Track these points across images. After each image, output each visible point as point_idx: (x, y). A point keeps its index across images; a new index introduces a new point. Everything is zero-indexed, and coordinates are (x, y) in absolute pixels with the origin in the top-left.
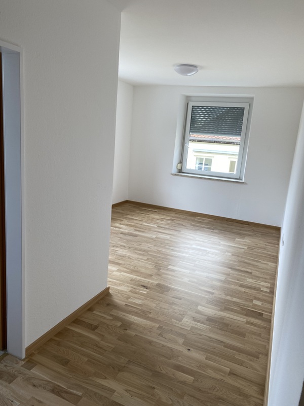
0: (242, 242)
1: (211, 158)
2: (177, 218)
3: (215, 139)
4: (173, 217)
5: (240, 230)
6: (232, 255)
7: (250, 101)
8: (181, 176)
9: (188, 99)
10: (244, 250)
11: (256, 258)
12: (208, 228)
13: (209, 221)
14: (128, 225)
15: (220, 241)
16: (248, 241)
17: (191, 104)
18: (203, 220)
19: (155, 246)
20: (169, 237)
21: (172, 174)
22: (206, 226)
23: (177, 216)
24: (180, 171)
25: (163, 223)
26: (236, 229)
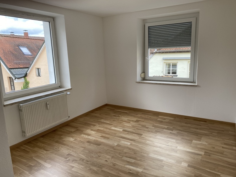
0: (199, 144)
1: (176, 63)
2: (143, 118)
3: (178, 50)
4: (139, 118)
5: (197, 129)
6: (189, 166)
7: (196, 15)
8: (144, 83)
9: (144, 21)
10: (200, 157)
11: (214, 170)
12: (168, 129)
13: (170, 120)
14: (98, 131)
15: (177, 145)
16: (204, 142)
17: (147, 25)
18: (165, 119)
19: (113, 157)
20: (129, 144)
21: (136, 82)
22: (166, 127)
23: (143, 116)
24: (144, 79)
25: (128, 125)
26: (193, 128)
